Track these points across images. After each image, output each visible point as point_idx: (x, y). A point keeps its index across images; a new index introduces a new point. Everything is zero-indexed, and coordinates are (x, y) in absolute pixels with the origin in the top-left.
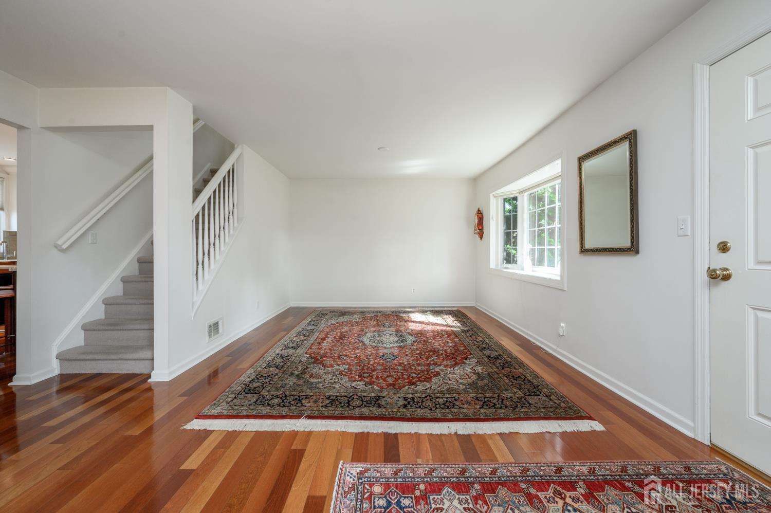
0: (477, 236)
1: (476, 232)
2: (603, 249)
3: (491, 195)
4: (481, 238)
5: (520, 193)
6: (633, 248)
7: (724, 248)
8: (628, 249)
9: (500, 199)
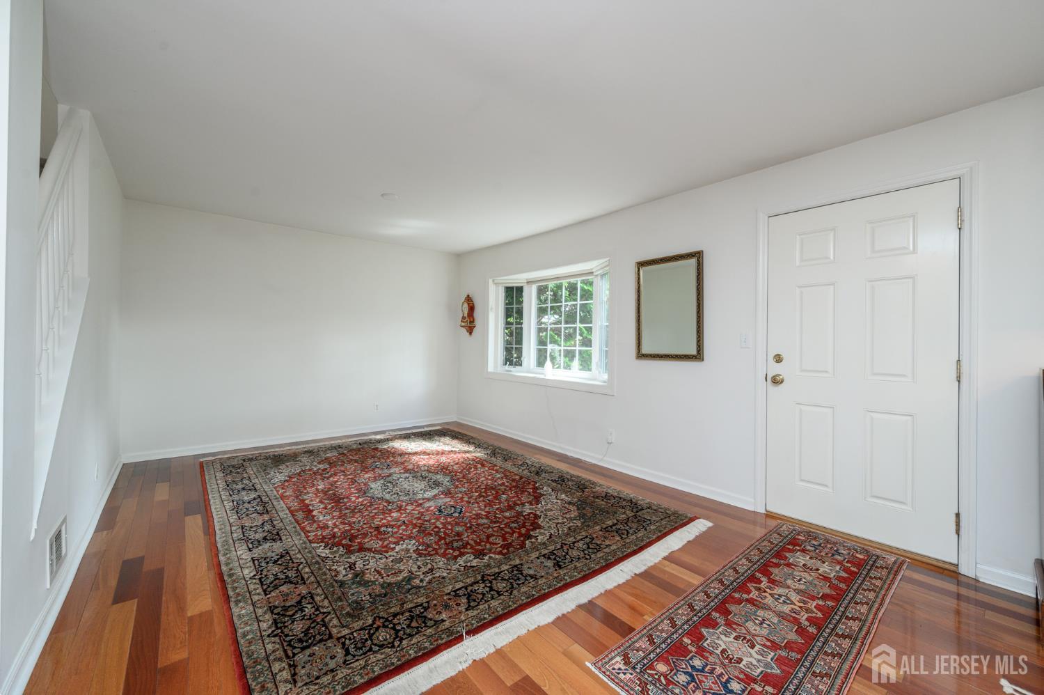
0: (464, 331)
1: (463, 324)
2: (666, 356)
3: (491, 281)
4: (471, 333)
5: (528, 282)
6: (698, 356)
7: (778, 359)
8: (694, 356)
9: (500, 287)
